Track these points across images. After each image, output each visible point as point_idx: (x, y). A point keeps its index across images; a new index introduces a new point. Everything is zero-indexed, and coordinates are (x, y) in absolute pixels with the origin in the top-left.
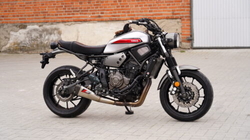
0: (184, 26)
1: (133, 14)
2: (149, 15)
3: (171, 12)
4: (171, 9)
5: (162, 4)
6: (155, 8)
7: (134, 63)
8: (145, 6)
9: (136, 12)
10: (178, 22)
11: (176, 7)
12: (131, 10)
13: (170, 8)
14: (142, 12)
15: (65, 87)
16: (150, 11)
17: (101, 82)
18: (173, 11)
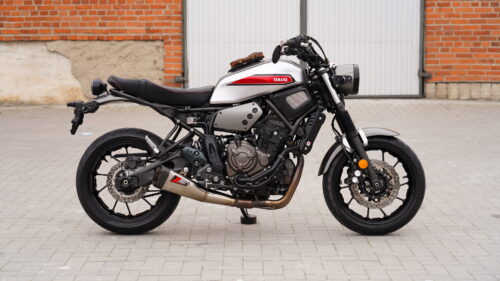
0: (169, 54)
1: (66, 28)
2: (100, 32)
3: (144, 28)
4: (144, 22)
5: (126, 11)
6: (111, 19)
7: (277, 123)
8: (91, 13)
9: (72, 25)
10: (158, 47)
11: (153, 18)
12: (62, 21)
13: (141, 19)
14: (85, 25)
15: (128, 173)
16: (101, 25)
17: (208, 162)
18: (147, 25)
